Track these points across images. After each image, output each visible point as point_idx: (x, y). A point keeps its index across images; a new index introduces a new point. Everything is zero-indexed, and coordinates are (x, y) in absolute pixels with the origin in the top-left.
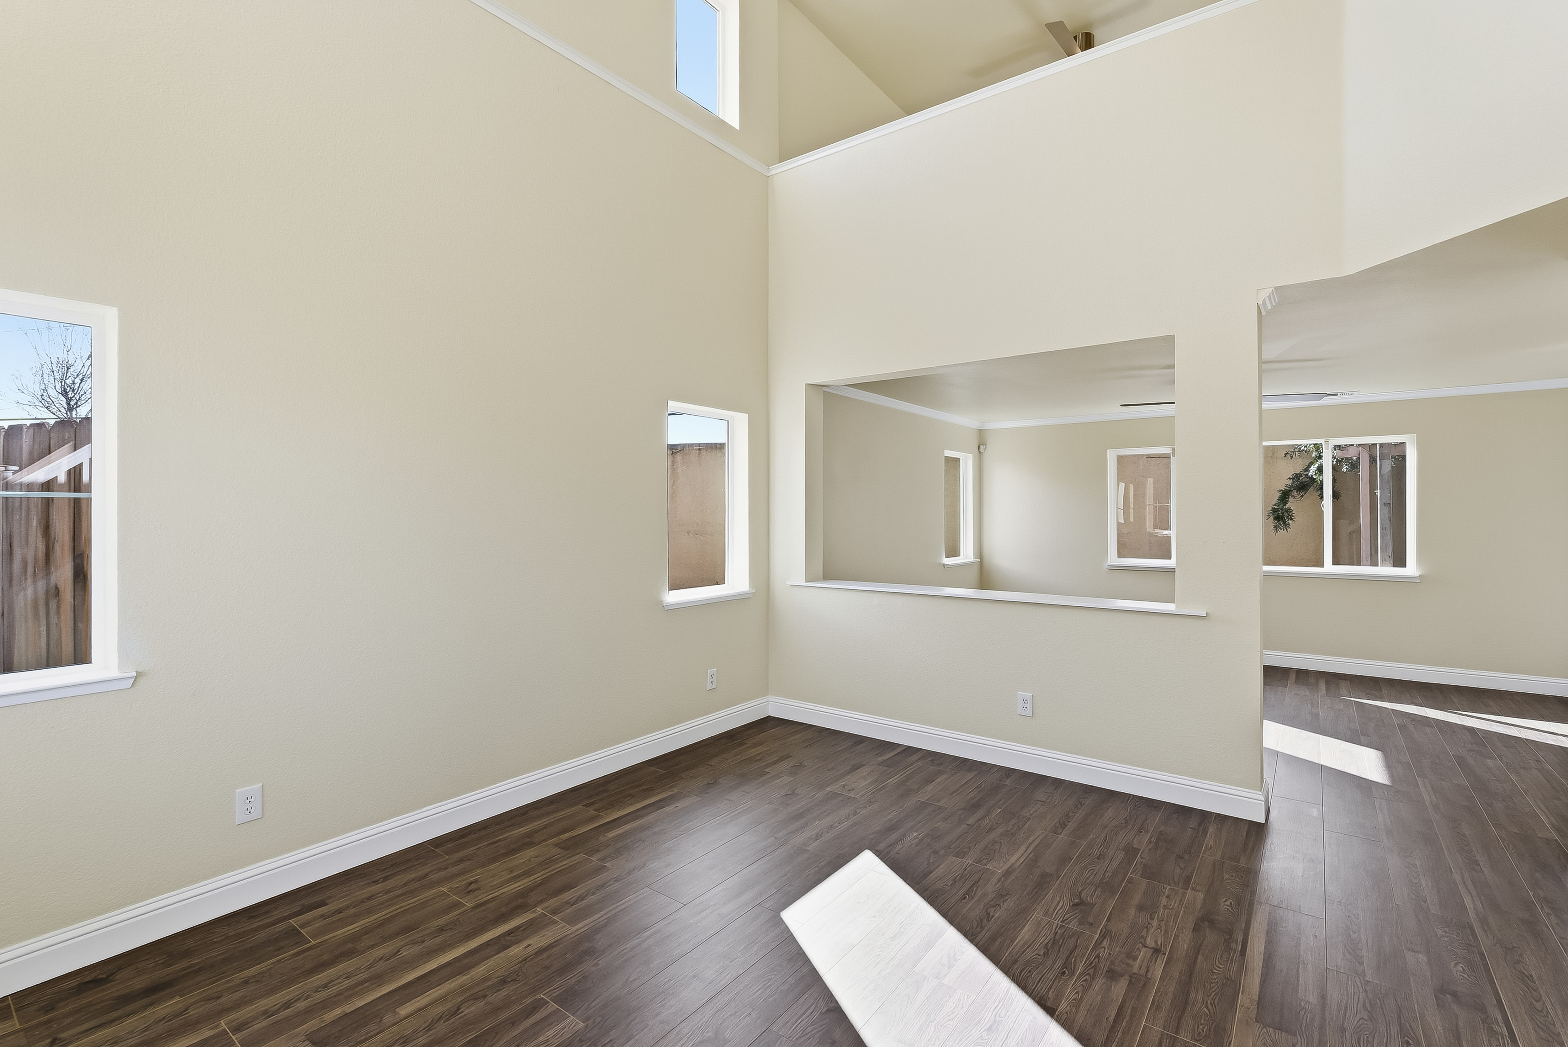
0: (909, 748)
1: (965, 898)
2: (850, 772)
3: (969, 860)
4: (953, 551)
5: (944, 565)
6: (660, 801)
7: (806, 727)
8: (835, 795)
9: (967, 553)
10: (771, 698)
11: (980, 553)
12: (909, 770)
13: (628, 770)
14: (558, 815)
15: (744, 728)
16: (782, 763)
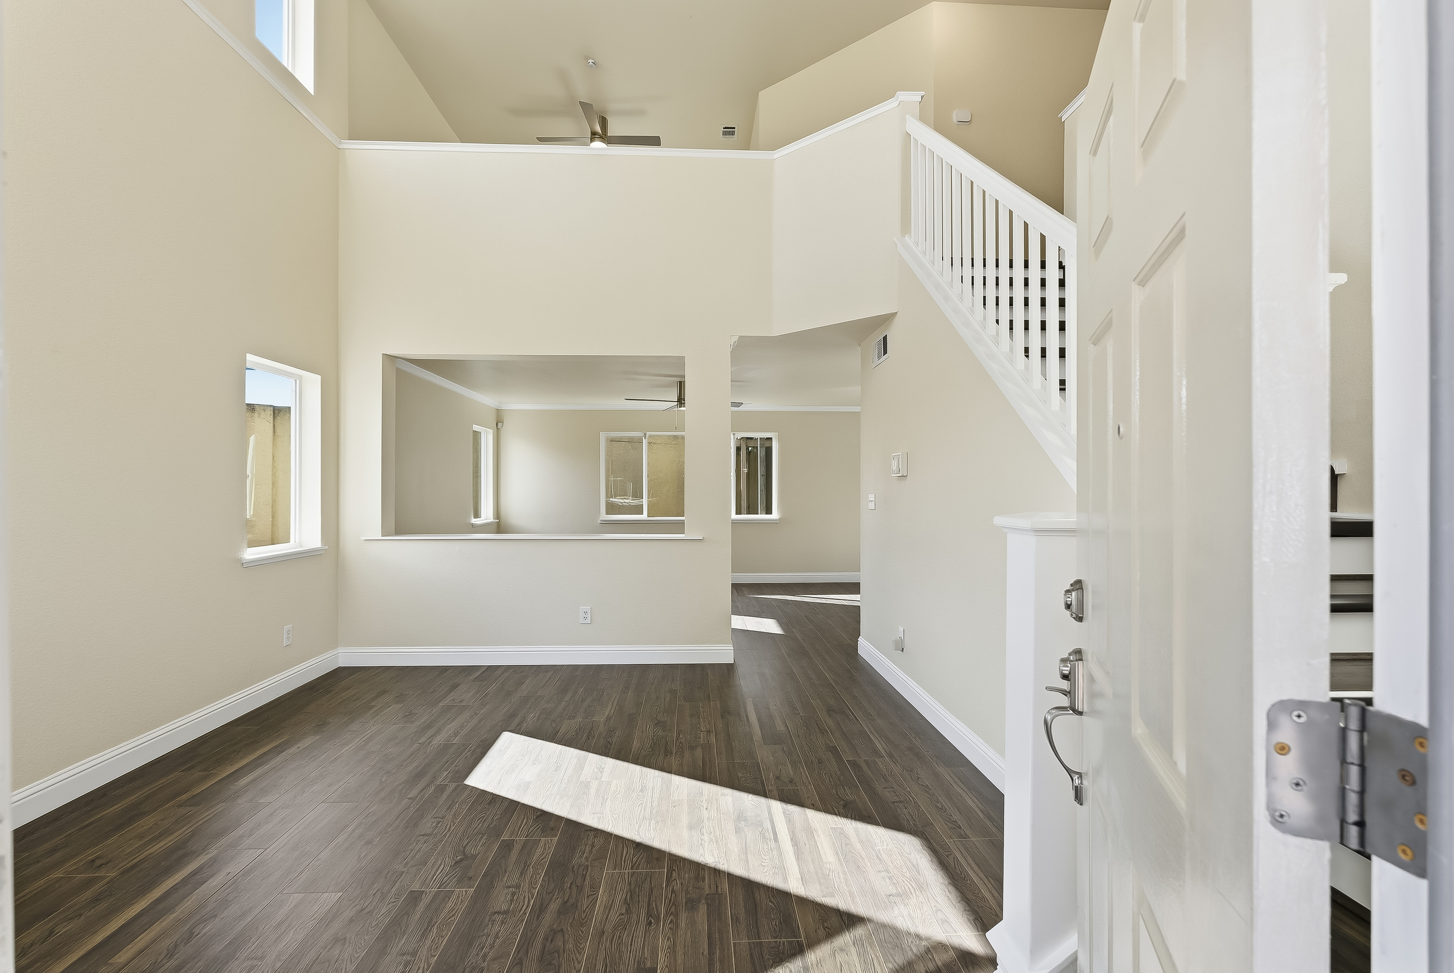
0: (490, 667)
1: (589, 738)
2: (451, 691)
3: (579, 719)
4: (477, 515)
5: (472, 525)
6: (277, 746)
7: (384, 669)
8: (449, 708)
9: (487, 514)
10: (341, 650)
11: (497, 514)
12: (499, 681)
13: (208, 736)
14: (155, 785)
15: (320, 680)
16: (383, 696)
